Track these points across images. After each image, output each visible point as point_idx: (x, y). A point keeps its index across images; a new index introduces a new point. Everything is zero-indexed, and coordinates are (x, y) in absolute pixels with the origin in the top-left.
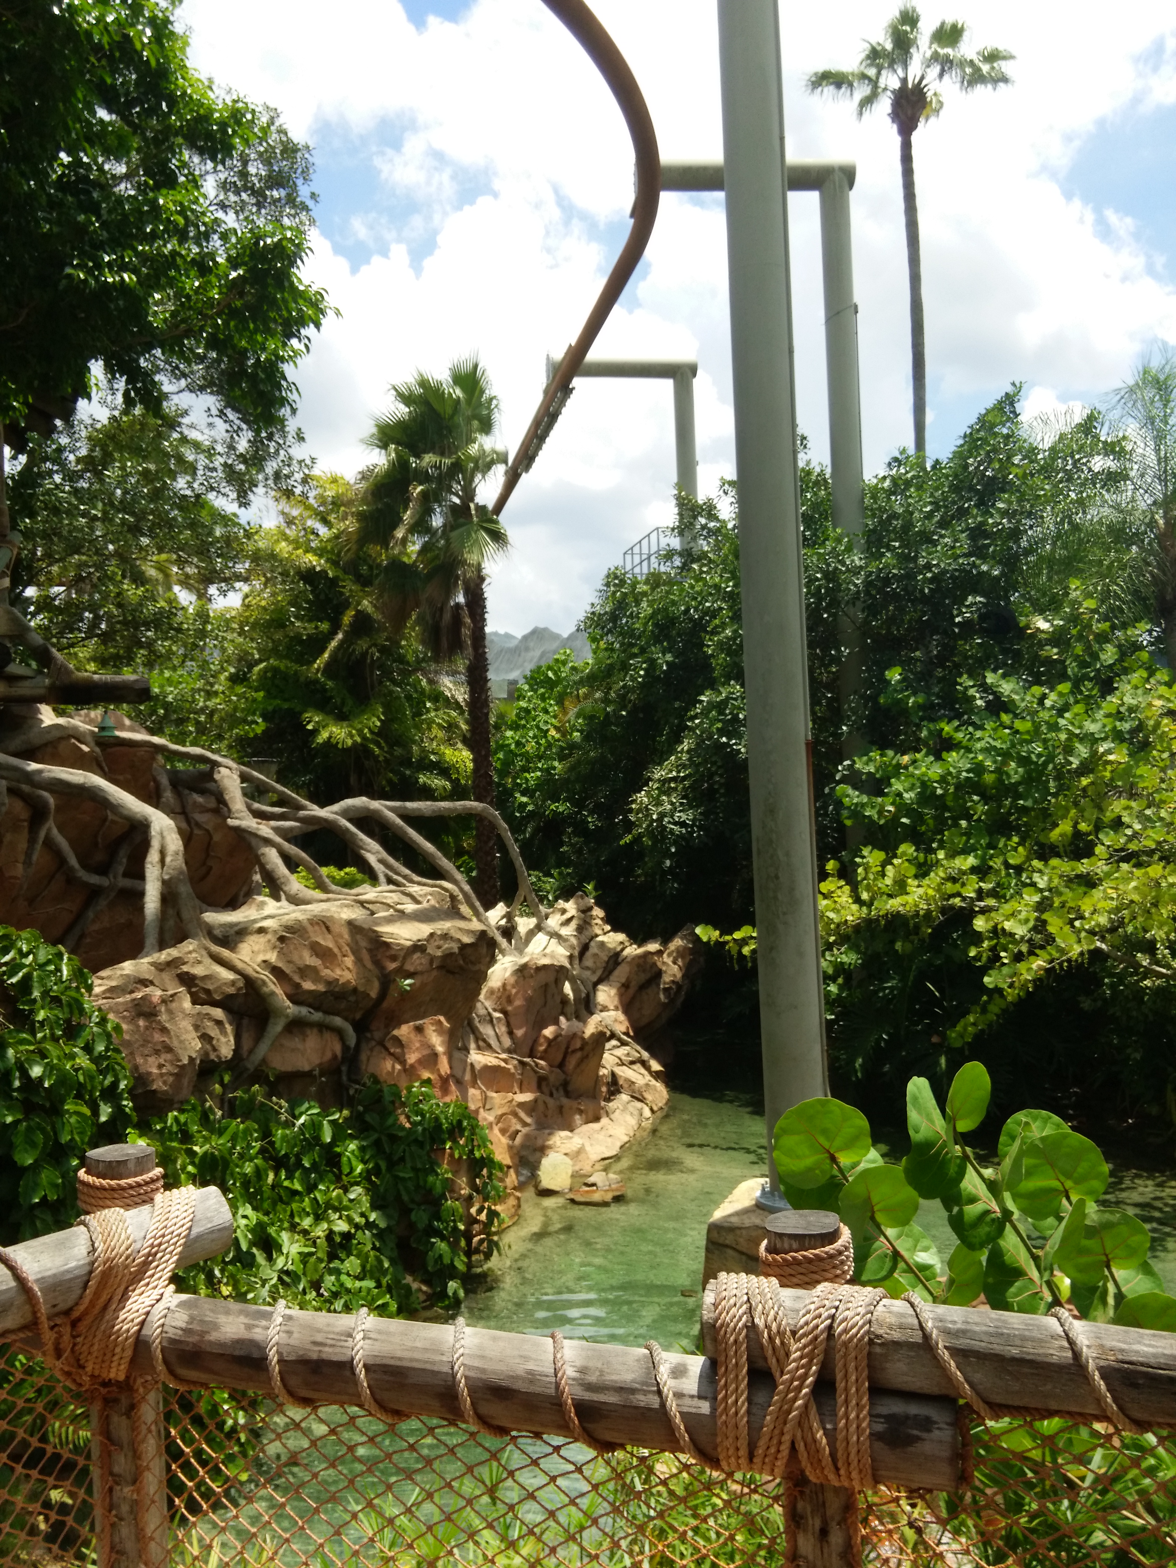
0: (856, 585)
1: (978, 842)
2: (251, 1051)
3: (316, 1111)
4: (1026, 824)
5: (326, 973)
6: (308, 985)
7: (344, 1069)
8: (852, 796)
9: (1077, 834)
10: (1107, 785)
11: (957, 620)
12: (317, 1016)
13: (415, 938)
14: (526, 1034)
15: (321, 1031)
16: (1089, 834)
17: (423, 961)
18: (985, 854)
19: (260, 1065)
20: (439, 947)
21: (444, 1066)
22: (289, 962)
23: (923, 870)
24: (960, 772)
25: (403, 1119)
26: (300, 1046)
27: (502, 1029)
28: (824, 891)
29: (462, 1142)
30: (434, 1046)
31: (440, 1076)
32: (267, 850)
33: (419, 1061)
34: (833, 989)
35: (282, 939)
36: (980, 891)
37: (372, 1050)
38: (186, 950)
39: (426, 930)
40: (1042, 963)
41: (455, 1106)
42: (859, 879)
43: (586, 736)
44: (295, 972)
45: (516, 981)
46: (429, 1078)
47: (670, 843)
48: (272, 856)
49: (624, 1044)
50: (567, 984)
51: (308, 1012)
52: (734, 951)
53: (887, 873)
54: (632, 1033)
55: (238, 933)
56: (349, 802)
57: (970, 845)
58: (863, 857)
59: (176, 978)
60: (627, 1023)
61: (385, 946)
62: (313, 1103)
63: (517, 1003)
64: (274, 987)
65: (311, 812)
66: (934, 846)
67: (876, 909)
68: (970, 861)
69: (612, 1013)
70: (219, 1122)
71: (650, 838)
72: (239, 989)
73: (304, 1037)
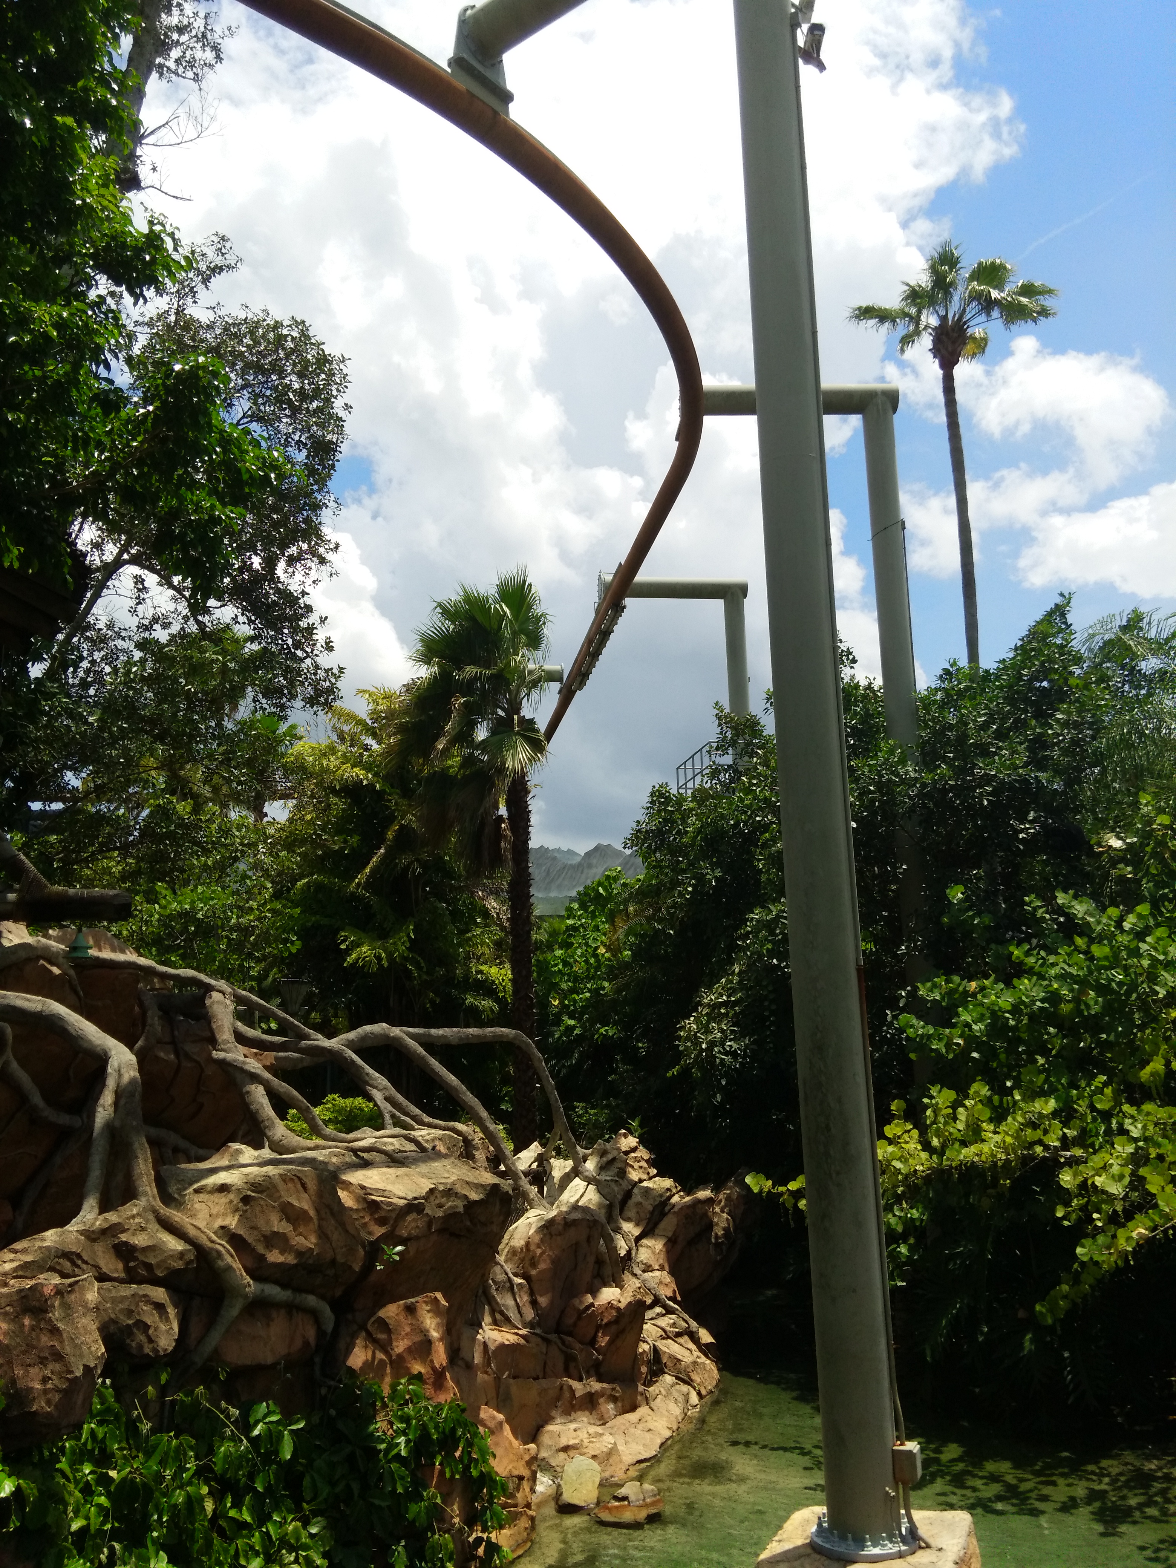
0: (911, 798)
1: (1059, 1081)
2: (201, 1340)
3: (275, 1418)
4: (1111, 1060)
5: (298, 1241)
6: (275, 1257)
7: (317, 1360)
11: (1021, 836)
12: (285, 1295)
13: (410, 1197)
14: (551, 1304)
15: (290, 1313)
17: (419, 1224)
18: (1067, 1095)
19: (211, 1358)
20: (440, 1206)
21: (440, 1357)
22: (253, 1228)
23: (999, 1113)
24: (1033, 1002)
25: (385, 1425)
26: (263, 1332)
27: (524, 1299)
28: (890, 1136)
29: (457, 1454)
30: (428, 1331)
31: (434, 1369)
32: (253, 1087)
33: (409, 1350)
34: (903, 1249)
35: (246, 1200)
36: (1064, 1139)
37: (353, 1337)
38: (129, 1213)
39: (426, 1185)
40: (1143, 1231)
41: (450, 1409)
42: (928, 1122)
43: (634, 955)
44: (259, 1240)
45: (542, 1240)
46: (420, 1373)
47: (721, 1075)
48: (258, 1094)
49: (669, 1311)
50: (602, 1242)
51: (273, 1291)
52: (789, 1205)
53: (959, 1116)
54: (679, 1298)
55: (197, 1191)
56: (368, 1028)
57: (1051, 1085)
58: (931, 1097)
59: (112, 1250)
60: (674, 1286)
61: (374, 1206)
62: (272, 1407)
63: (542, 1266)
64: (232, 1261)
65: (316, 1042)
66: (1009, 1084)
67: (948, 1159)
68: (1052, 1104)
69: (657, 1273)
70: (147, 1437)
71: (699, 1069)
72: (191, 1262)
73: (268, 1321)
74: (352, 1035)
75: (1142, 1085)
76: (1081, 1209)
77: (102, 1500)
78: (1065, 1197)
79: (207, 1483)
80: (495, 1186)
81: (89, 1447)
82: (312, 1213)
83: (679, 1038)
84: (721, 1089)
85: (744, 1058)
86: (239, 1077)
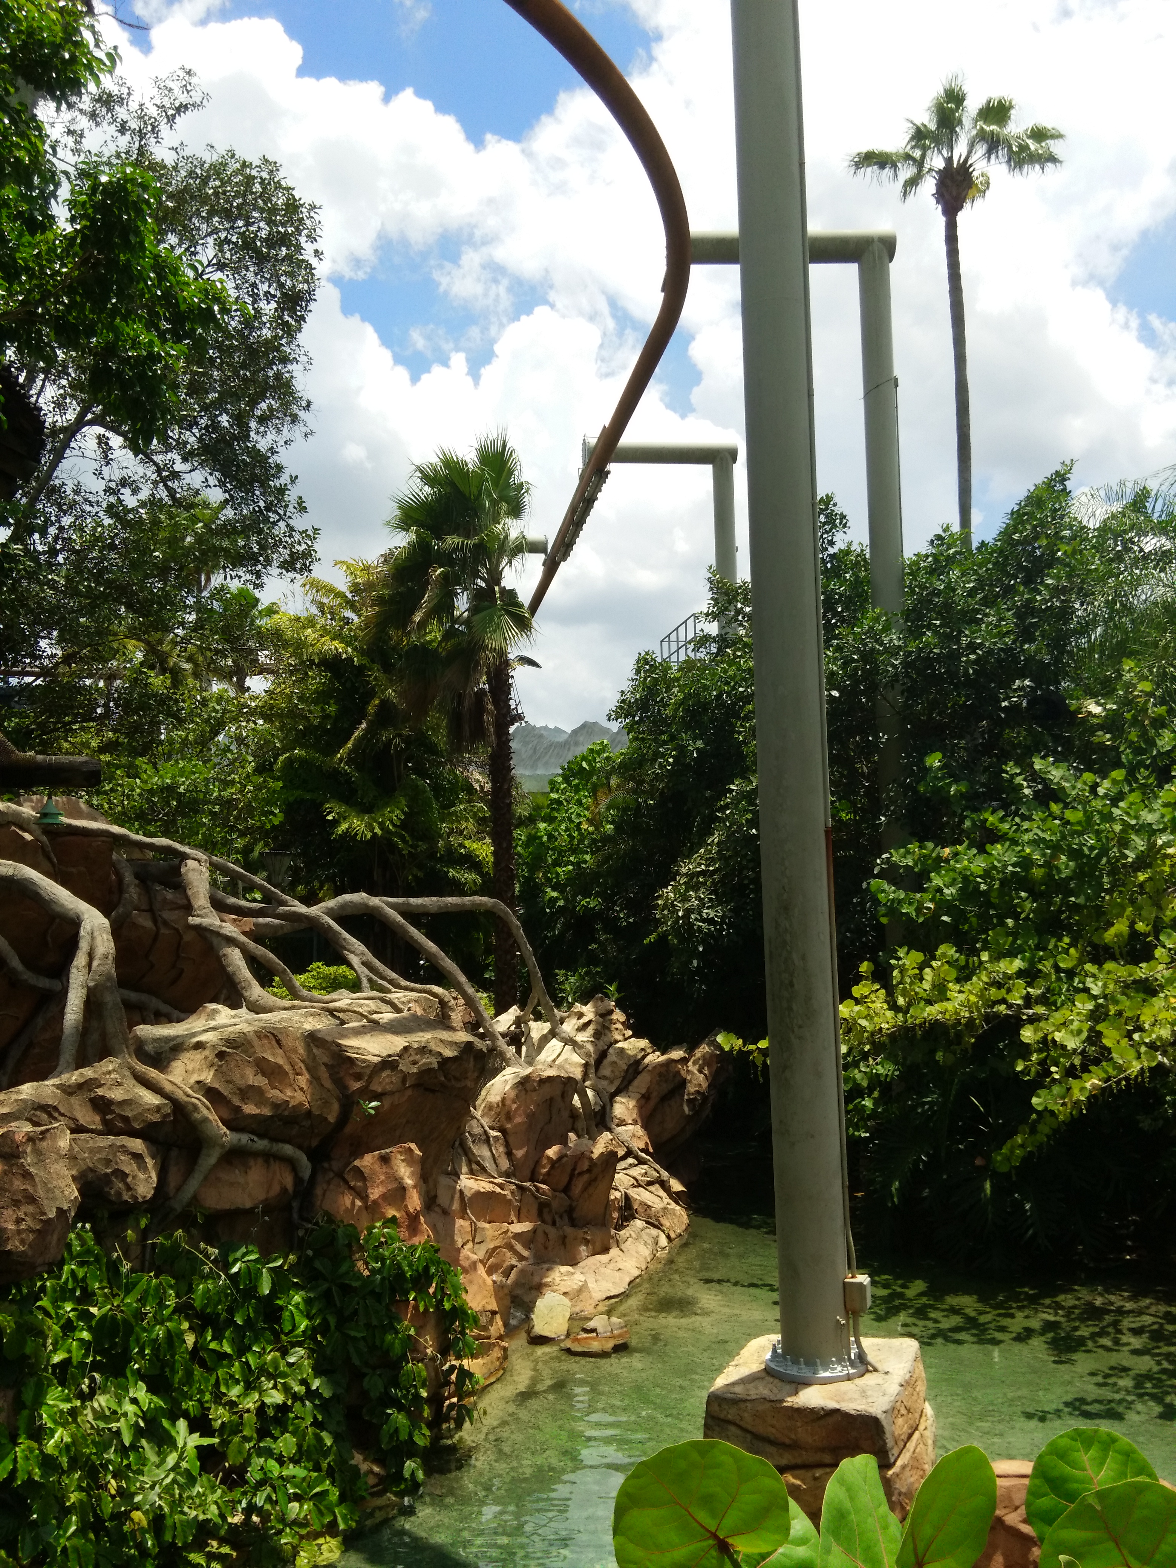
0: (894, 666)
1: (1026, 943)
2: (178, 1188)
3: (256, 1257)
4: (1078, 923)
5: (274, 1094)
6: (250, 1109)
7: (295, 1204)
8: (888, 892)
9: (1134, 934)
10: (1166, 881)
11: (1003, 704)
12: (261, 1144)
13: (384, 1055)
14: (526, 1155)
15: (267, 1162)
16: (1147, 935)
17: (394, 1080)
18: (1033, 956)
19: (189, 1204)
20: (414, 1063)
22: (229, 1082)
23: (964, 974)
24: (1005, 866)
25: (360, 1265)
26: (240, 1179)
27: (499, 1150)
28: (857, 996)
29: (431, 1290)
30: (402, 1179)
31: (408, 1213)
32: (229, 950)
33: (384, 1196)
34: (868, 1103)
35: (221, 1055)
36: (1027, 998)
37: (330, 1185)
38: (105, 1069)
39: (401, 1044)
40: (1097, 1082)
41: (423, 1249)
42: (894, 982)
43: (618, 828)
44: (235, 1093)
45: (517, 1096)
46: (394, 1216)
47: (697, 941)
48: (235, 959)
49: (641, 1162)
50: (576, 1097)
51: (249, 1140)
52: (759, 1063)
53: (925, 977)
54: (651, 1150)
55: (173, 1049)
56: (347, 897)
57: (1017, 947)
58: (899, 959)
59: (88, 1104)
60: (646, 1139)
62: (250, 1247)
63: (518, 1120)
64: (208, 1114)
65: (293, 909)
66: (977, 946)
67: (912, 1017)
68: (1018, 964)
69: (630, 1127)
70: (127, 1276)
71: (676, 937)
72: (168, 1115)
73: (246, 1169)
74: (332, 903)
75: (1105, 946)
76: (1039, 1064)
77: (85, 1335)
78: (1025, 1051)
79: (188, 1318)
80: (469, 1044)
81: (70, 1286)
83: (657, 906)
84: (698, 955)
85: (721, 924)
86: (215, 941)
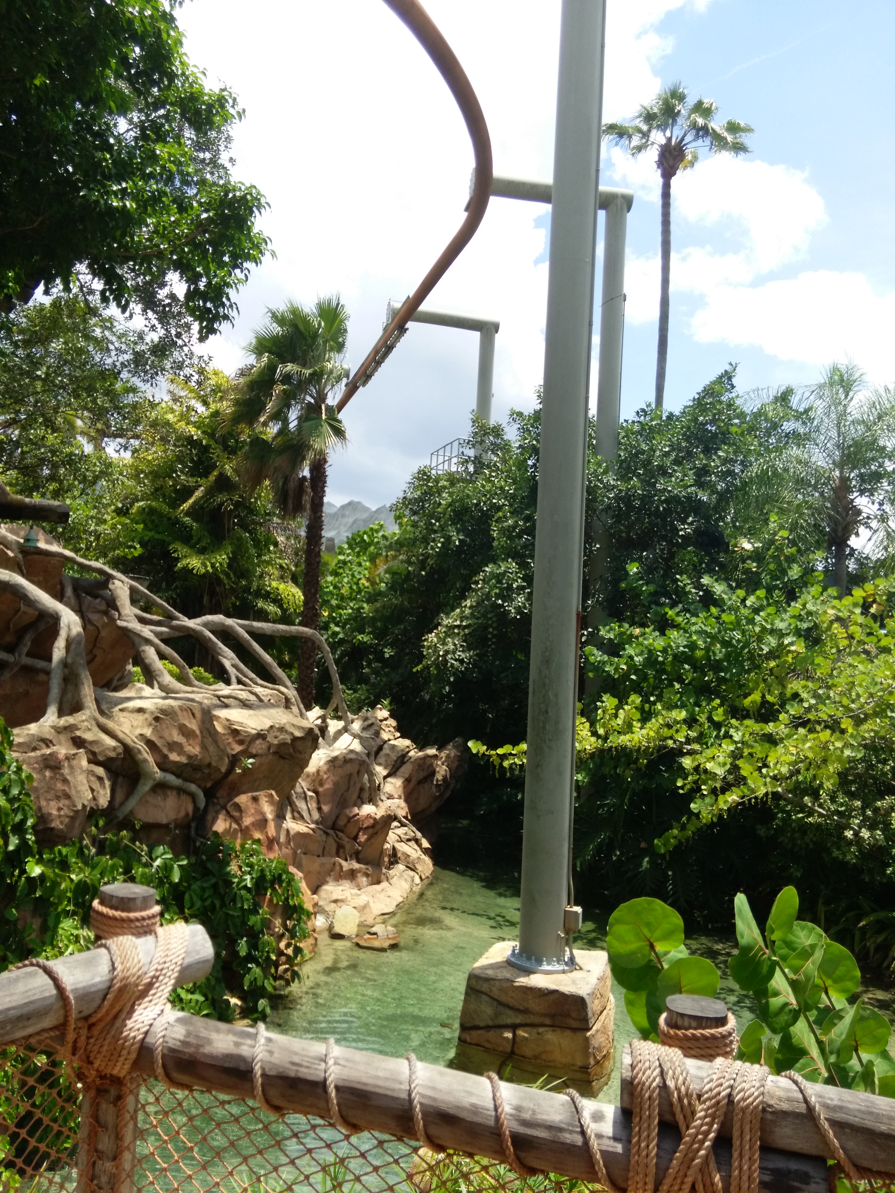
0: (609, 499)
1: (688, 700)
2: (122, 804)
3: (169, 856)
4: (724, 691)
5: (188, 748)
6: (174, 757)
7: (193, 825)
8: (596, 655)
9: (765, 703)
10: (789, 668)
11: (680, 533)
12: (178, 782)
13: (258, 729)
14: (331, 811)
15: (179, 794)
16: (774, 704)
17: (263, 746)
18: (693, 710)
19: (129, 815)
20: (276, 737)
21: (271, 830)
22: (161, 737)
23: (646, 717)
24: (678, 647)
25: (236, 869)
26: (161, 804)
27: (313, 805)
29: (281, 891)
30: (265, 814)
31: (267, 837)
32: (147, 647)
33: (253, 824)
35: (157, 719)
36: (688, 738)
37: (217, 813)
38: (80, 719)
39: (267, 724)
40: (736, 798)
41: (277, 863)
42: (598, 718)
44: (165, 746)
45: (328, 770)
46: (259, 839)
47: (450, 674)
48: (151, 652)
49: (403, 825)
50: (366, 775)
51: (171, 779)
52: (496, 763)
53: (619, 716)
54: (411, 818)
55: (121, 710)
56: (211, 617)
57: (683, 702)
58: (603, 702)
59: (70, 740)
60: (406, 810)
61: (235, 733)
62: (167, 849)
63: (326, 786)
64: (147, 755)
66: (652, 699)
67: (608, 742)
68: (683, 714)
69: (397, 801)
70: (93, 857)
71: (436, 668)
72: (119, 754)
73: (165, 797)
75: (744, 709)
76: (693, 783)
78: (684, 774)
82: (198, 732)
83: (423, 646)
84: (449, 683)
85: (468, 664)
86: (137, 640)
